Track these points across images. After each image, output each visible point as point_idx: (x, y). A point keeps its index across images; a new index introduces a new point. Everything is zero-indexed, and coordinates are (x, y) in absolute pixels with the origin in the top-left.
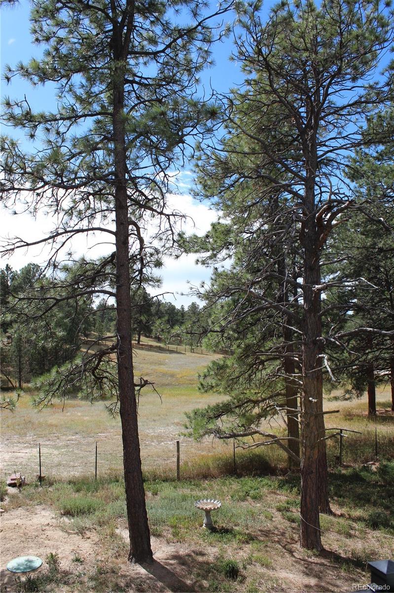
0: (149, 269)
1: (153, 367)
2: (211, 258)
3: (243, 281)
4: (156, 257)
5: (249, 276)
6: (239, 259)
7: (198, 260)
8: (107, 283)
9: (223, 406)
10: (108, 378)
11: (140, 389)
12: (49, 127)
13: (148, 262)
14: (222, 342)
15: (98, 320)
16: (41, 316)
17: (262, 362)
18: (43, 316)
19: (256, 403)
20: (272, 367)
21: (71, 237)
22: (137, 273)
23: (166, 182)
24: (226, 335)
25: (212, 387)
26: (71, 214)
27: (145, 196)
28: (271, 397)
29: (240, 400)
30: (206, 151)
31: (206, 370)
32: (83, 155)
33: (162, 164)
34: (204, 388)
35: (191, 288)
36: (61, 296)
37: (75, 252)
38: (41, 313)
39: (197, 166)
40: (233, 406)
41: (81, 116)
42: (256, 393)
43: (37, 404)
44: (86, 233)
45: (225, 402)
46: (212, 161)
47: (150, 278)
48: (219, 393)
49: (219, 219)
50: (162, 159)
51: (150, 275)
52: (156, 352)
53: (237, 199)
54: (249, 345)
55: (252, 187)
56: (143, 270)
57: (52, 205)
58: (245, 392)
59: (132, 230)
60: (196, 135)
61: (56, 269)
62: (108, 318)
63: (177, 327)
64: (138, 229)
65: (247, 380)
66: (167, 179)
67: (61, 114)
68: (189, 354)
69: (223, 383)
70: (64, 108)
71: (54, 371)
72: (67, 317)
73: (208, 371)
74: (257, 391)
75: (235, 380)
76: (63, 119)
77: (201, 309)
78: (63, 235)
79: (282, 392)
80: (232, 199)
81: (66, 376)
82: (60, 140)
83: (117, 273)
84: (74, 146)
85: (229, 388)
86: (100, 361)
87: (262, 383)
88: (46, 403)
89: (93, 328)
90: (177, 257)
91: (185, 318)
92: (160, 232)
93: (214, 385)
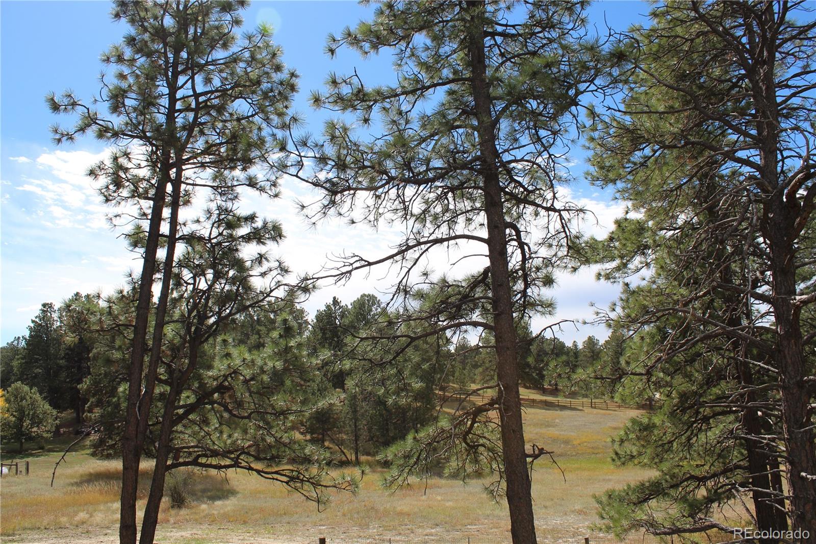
0: (536, 290)
1: (538, 430)
2: (618, 269)
3: (675, 298)
4: (545, 271)
5: (683, 291)
6: (662, 267)
7: (599, 274)
8: (477, 312)
9: (650, 486)
10: (485, 447)
11: (533, 461)
12: (388, 106)
13: (534, 280)
14: (648, 390)
15: (458, 366)
16: (390, 362)
17: (706, 419)
18: (393, 362)
19: (702, 480)
20: (721, 426)
21: (427, 250)
22: (519, 295)
23: (552, 166)
24: (654, 379)
25: (633, 457)
26: (423, 221)
27: (523, 187)
28: (724, 472)
29: (675, 477)
30: (603, 118)
31: (622, 433)
32: (436, 138)
33: (544, 141)
34: (619, 458)
35: (597, 313)
36: (415, 333)
37: (433, 271)
38: (391, 357)
39: (592, 139)
40: (665, 485)
41: (429, 87)
42: (697, 465)
43: (389, 485)
44: (446, 243)
45: (653, 479)
46: (612, 131)
47: (538, 302)
48: (643, 466)
49: (627, 213)
50: (543, 133)
51: (537, 298)
52: (540, 408)
53: (654, 182)
54: (685, 394)
55: (673, 162)
56: (528, 291)
57: (397, 210)
58: (681, 464)
59: (510, 236)
60: (596, 91)
61: (408, 296)
62: (471, 364)
63: (580, 370)
64: (518, 232)
65: (685, 446)
66: (553, 161)
67: (403, 87)
68: (587, 410)
69: (649, 451)
70: (406, 79)
71: (410, 437)
72: (424, 360)
73: (626, 433)
74: (699, 463)
75: (666, 447)
76: (406, 93)
77: (602, 346)
78: (414, 249)
79: (741, 463)
80: (645, 182)
81: (426, 445)
82: (402, 122)
83: (494, 296)
84: (424, 126)
85: (658, 459)
86: (474, 422)
87: (709, 451)
88: (401, 483)
89: (452, 378)
90: (575, 269)
91: (579, 359)
92: (549, 235)
93: (635, 454)
